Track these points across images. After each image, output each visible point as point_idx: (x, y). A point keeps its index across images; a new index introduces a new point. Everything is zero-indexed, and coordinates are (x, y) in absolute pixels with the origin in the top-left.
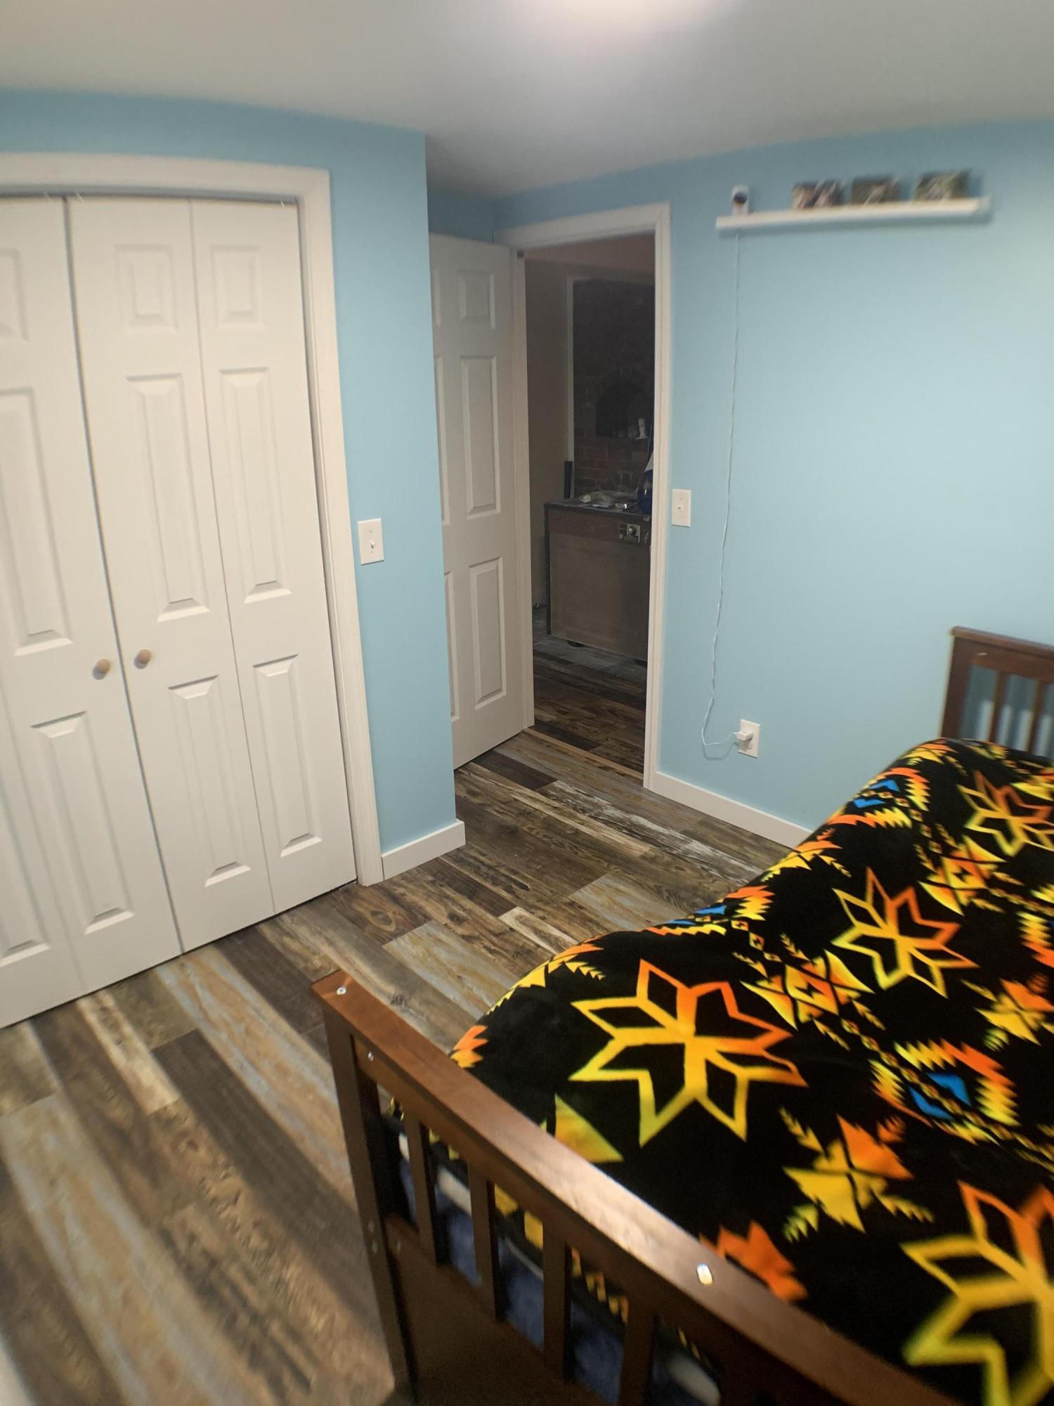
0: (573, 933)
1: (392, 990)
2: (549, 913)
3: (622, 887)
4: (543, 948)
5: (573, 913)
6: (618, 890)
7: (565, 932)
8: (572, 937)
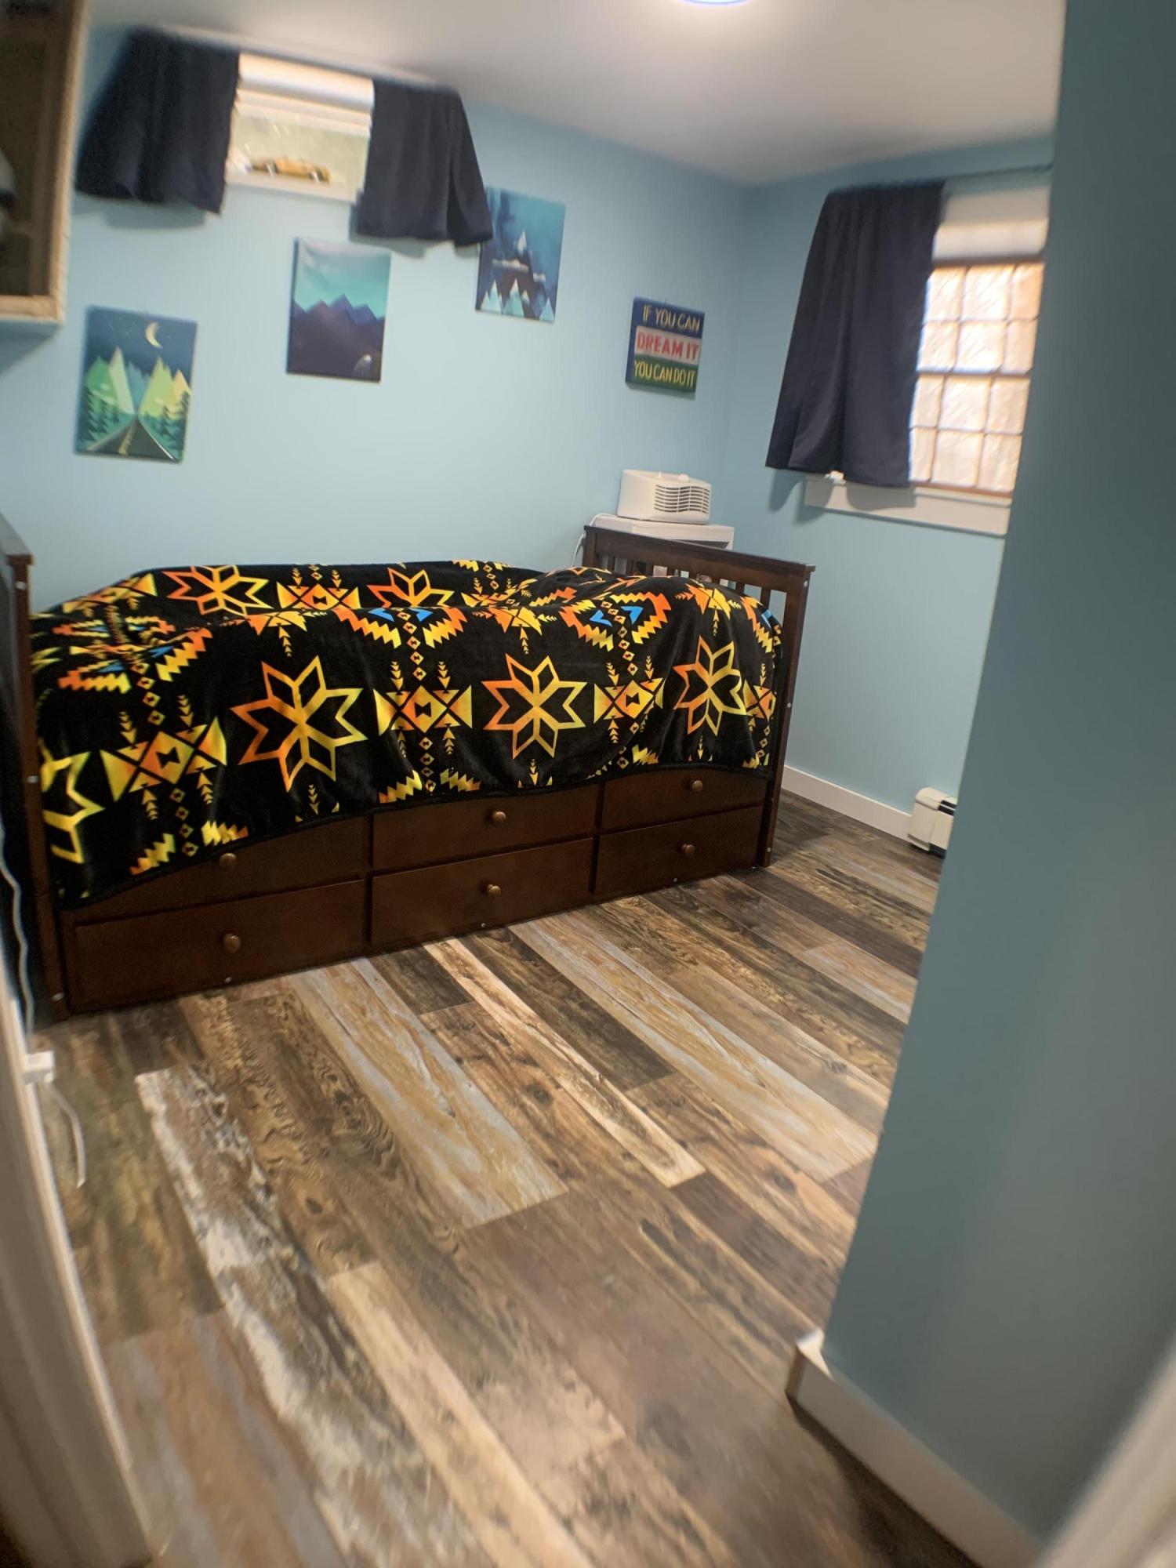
0: (583, 1120)
1: (851, 1082)
2: (613, 1163)
3: (458, 1189)
4: (638, 1105)
5: (572, 1157)
6: (467, 1183)
7: (596, 1124)
8: (587, 1114)
